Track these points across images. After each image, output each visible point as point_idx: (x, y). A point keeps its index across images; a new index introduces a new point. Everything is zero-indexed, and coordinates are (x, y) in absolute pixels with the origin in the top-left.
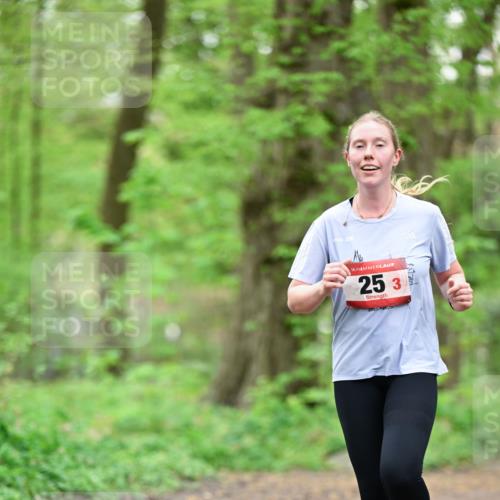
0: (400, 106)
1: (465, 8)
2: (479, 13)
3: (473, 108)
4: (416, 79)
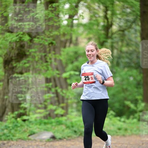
0: (50, 32)
1: (70, 3)
2: (74, 5)
3: (72, 32)
4: (55, 24)
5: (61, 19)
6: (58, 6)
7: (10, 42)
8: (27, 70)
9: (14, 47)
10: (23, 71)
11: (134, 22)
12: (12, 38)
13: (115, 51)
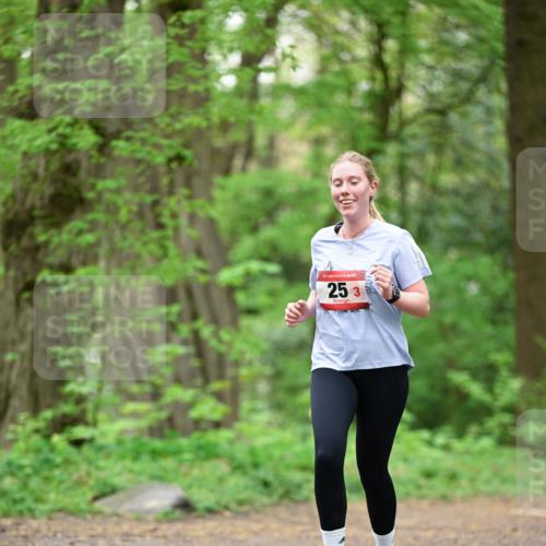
1: (246, 10)
2: (262, 15)
4: (192, 88)
5: (214, 70)
6: (203, 21)
7: (26, 155)
8: (89, 257)
9: (41, 171)
10: (75, 261)
11: (483, 78)
12: (31, 140)
13: (413, 188)
